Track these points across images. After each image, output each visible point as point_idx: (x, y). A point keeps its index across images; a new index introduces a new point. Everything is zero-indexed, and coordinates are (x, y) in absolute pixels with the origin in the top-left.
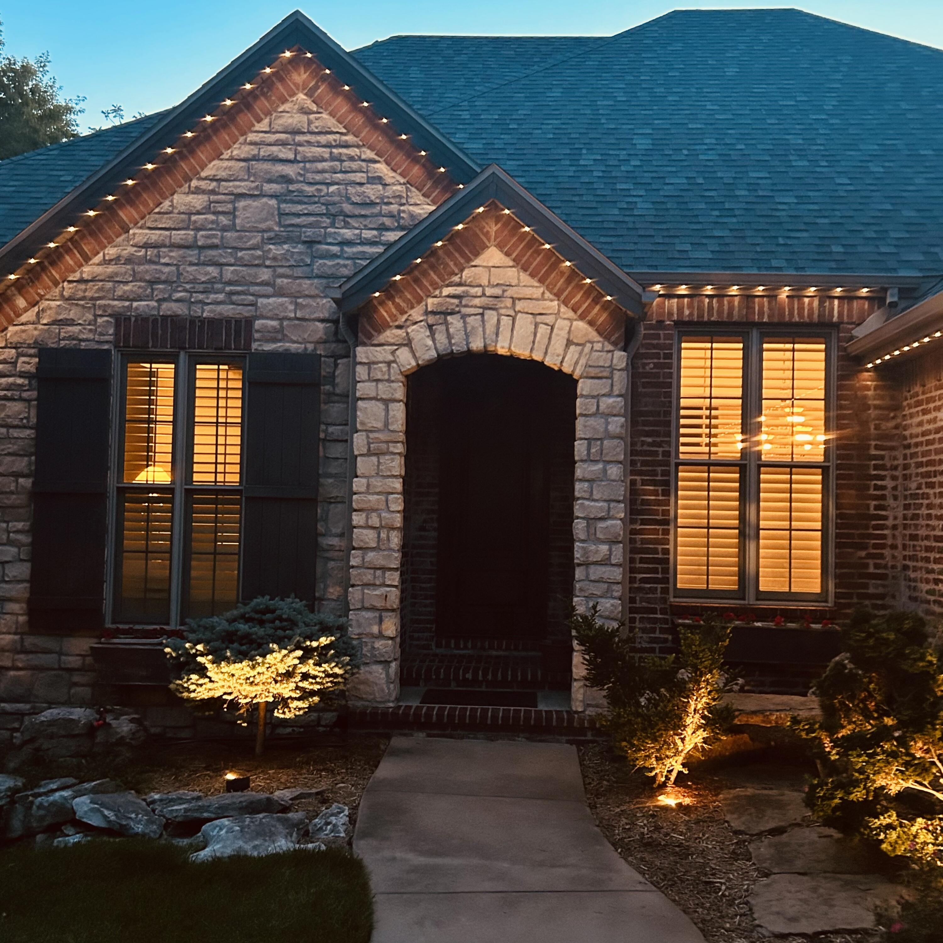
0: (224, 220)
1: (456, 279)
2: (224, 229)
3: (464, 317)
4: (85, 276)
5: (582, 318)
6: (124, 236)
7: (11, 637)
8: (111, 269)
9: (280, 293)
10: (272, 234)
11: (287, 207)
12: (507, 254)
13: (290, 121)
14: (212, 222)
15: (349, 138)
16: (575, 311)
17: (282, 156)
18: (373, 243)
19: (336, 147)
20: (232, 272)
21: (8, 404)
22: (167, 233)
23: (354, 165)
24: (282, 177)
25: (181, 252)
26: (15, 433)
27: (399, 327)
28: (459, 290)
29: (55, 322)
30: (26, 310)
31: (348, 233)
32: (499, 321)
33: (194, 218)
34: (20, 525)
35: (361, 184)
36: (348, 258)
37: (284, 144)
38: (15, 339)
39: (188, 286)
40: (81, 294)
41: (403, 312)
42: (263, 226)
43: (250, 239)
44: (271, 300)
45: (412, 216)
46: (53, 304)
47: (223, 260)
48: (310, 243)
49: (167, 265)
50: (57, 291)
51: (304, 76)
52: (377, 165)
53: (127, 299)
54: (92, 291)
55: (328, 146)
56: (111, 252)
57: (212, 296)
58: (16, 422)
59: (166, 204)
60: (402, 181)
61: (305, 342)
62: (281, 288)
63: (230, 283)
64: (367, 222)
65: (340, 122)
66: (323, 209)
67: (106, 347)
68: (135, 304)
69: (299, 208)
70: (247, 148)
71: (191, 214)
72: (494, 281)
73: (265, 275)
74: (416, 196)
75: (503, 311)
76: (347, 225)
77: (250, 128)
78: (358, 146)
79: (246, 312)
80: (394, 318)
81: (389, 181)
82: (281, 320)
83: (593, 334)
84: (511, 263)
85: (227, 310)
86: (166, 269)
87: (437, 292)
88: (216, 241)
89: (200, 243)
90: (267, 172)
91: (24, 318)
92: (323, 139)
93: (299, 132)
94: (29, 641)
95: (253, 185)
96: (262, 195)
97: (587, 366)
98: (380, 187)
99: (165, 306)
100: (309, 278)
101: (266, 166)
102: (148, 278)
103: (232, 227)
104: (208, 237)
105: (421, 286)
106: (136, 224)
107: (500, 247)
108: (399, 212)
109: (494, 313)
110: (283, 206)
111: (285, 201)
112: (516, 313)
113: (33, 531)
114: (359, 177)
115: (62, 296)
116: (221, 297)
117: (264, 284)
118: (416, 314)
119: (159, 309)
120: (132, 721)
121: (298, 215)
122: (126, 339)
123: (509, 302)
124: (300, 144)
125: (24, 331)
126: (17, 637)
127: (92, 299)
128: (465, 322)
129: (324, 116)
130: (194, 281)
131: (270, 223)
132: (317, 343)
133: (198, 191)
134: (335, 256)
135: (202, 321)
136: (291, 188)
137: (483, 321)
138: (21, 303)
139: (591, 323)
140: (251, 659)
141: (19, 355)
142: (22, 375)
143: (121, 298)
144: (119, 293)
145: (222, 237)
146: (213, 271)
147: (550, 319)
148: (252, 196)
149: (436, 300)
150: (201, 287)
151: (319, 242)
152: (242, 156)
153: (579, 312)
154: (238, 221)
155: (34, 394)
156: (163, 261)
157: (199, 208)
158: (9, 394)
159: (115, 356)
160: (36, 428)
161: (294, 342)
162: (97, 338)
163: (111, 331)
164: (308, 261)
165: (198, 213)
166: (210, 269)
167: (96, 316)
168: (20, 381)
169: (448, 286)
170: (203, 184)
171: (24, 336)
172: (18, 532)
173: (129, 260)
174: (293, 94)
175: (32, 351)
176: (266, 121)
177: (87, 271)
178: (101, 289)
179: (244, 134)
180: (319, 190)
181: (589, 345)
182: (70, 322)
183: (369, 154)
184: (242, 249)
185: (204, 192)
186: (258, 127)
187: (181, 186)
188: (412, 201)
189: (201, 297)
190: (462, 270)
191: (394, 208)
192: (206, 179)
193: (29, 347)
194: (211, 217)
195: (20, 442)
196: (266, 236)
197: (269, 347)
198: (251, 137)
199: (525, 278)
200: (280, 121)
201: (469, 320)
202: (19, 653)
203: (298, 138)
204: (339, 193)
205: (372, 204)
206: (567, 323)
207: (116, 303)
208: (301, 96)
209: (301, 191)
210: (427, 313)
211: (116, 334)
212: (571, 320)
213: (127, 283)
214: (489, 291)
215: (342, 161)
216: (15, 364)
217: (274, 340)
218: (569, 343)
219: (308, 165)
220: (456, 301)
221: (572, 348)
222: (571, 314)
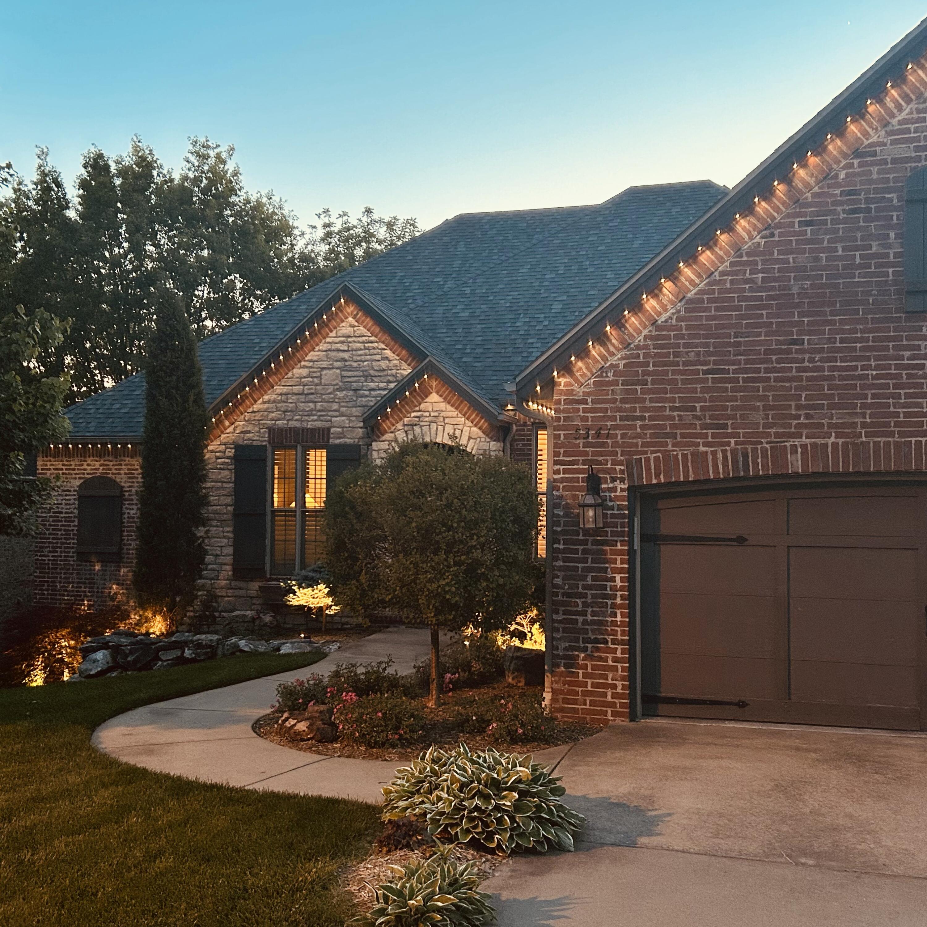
0: (316, 381)
1: (417, 409)
2: (317, 385)
3: (421, 427)
4: (255, 410)
5: (476, 426)
6: (272, 390)
7: (225, 582)
8: (266, 406)
9: (342, 415)
10: (338, 387)
11: (345, 373)
12: (441, 396)
13: (345, 331)
14: (311, 382)
15: (373, 338)
16: (472, 423)
17: (341, 348)
18: (384, 389)
19: (367, 343)
20: (321, 405)
21: (222, 471)
22: (290, 388)
23: (375, 351)
24: (342, 359)
25: (297, 397)
26: (225, 485)
27: (392, 432)
28: (419, 414)
29: (242, 432)
30: (229, 427)
31: (372, 385)
32: (437, 428)
33: (303, 380)
34: (228, 529)
35: (379, 361)
36: (373, 397)
37: (342, 342)
38: (224, 441)
39: (301, 413)
40: (253, 418)
41: (393, 425)
42: (334, 383)
43: (327, 389)
44: (338, 419)
45: (402, 375)
46: (241, 423)
47: (316, 400)
48: (355, 390)
49: (292, 403)
50: (243, 416)
51: (352, 308)
52: (386, 351)
53: (273, 420)
54: (258, 416)
55: (363, 342)
56: (266, 398)
57: (312, 417)
58: (226, 480)
59: (290, 375)
60: (398, 358)
61: (354, 438)
62: (343, 412)
63: (319, 411)
64: (381, 379)
65: (368, 330)
66: (361, 374)
67: (264, 444)
68: (277, 422)
69: (350, 374)
70: (326, 345)
71: (301, 378)
72: (435, 409)
73: (335, 406)
74: (404, 365)
75: (439, 423)
76: (372, 381)
77: (327, 335)
78: (377, 342)
79: (327, 424)
80: (389, 428)
81: (391, 358)
82: (343, 428)
83: (481, 434)
84: (442, 400)
85: (318, 424)
86: (291, 405)
87: (409, 415)
88: (313, 391)
89: (305, 392)
90: (335, 357)
91: (228, 431)
92: (361, 339)
93: (350, 337)
94: (233, 583)
95: (329, 363)
96: (333, 368)
97: (478, 449)
98: (387, 362)
99: (290, 423)
100: (356, 407)
101: (334, 354)
102: (282, 409)
103: (320, 384)
104: (309, 389)
105: (401, 412)
106: (277, 383)
107: (437, 393)
108: (397, 373)
109: (435, 424)
110: (343, 373)
111: (344, 371)
112: (445, 424)
113: (234, 532)
114: (378, 357)
115: (245, 420)
116: (315, 418)
117: (335, 411)
118: (399, 426)
119: (288, 424)
120: (271, 616)
121: (350, 377)
122: (274, 439)
123: (442, 419)
124: (350, 342)
125: (228, 437)
126: (228, 582)
127: (259, 420)
128: (422, 429)
129: (361, 328)
130: (303, 410)
131: (337, 381)
132: (359, 438)
133: (304, 367)
134: (367, 396)
135: (307, 429)
136: (347, 364)
137: (430, 428)
138: (227, 423)
139: (480, 428)
140: (313, 587)
141: (226, 448)
142: (228, 458)
143: (272, 420)
144: (270, 417)
145: (316, 389)
146: (312, 405)
147: (460, 427)
148: (328, 368)
149: (408, 419)
150: (306, 413)
151: (360, 390)
152: (324, 349)
153: (474, 423)
154: (323, 381)
155: (233, 467)
156: (289, 401)
157: (305, 375)
158: (222, 466)
159: (269, 449)
160: (235, 482)
161: (349, 438)
162: (261, 439)
163: (267, 436)
164: (355, 399)
165: (305, 377)
166: (310, 404)
167: (260, 429)
168: (227, 460)
169: (414, 412)
170: (306, 364)
171: (228, 439)
172: (228, 532)
173: (274, 402)
174: (347, 318)
175: (232, 446)
176: (334, 332)
177: (256, 407)
178: (262, 416)
179: (324, 338)
180: (359, 365)
181: (479, 439)
182: (249, 432)
183: (383, 346)
184: (324, 394)
185: (307, 367)
186: (331, 335)
187: (296, 365)
188: (402, 368)
189: (306, 418)
190: (420, 404)
191: (394, 372)
192: (308, 361)
193: (231, 444)
194: (311, 379)
195: (228, 490)
196: (336, 387)
197: (337, 441)
198: (328, 340)
199: (449, 407)
200: (341, 332)
201: (423, 428)
202: (228, 589)
203: (350, 339)
204: (368, 365)
205: (384, 370)
206: (469, 428)
207: (269, 422)
208: (350, 319)
209: (351, 365)
210: (404, 425)
211: (269, 436)
212: (470, 427)
213: (273, 412)
214: (432, 414)
215: (369, 350)
216: (225, 452)
217: (340, 438)
218: (470, 438)
219: (354, 353)
220: (417, 419)
221: (471, 440)
222: (470, 424)
